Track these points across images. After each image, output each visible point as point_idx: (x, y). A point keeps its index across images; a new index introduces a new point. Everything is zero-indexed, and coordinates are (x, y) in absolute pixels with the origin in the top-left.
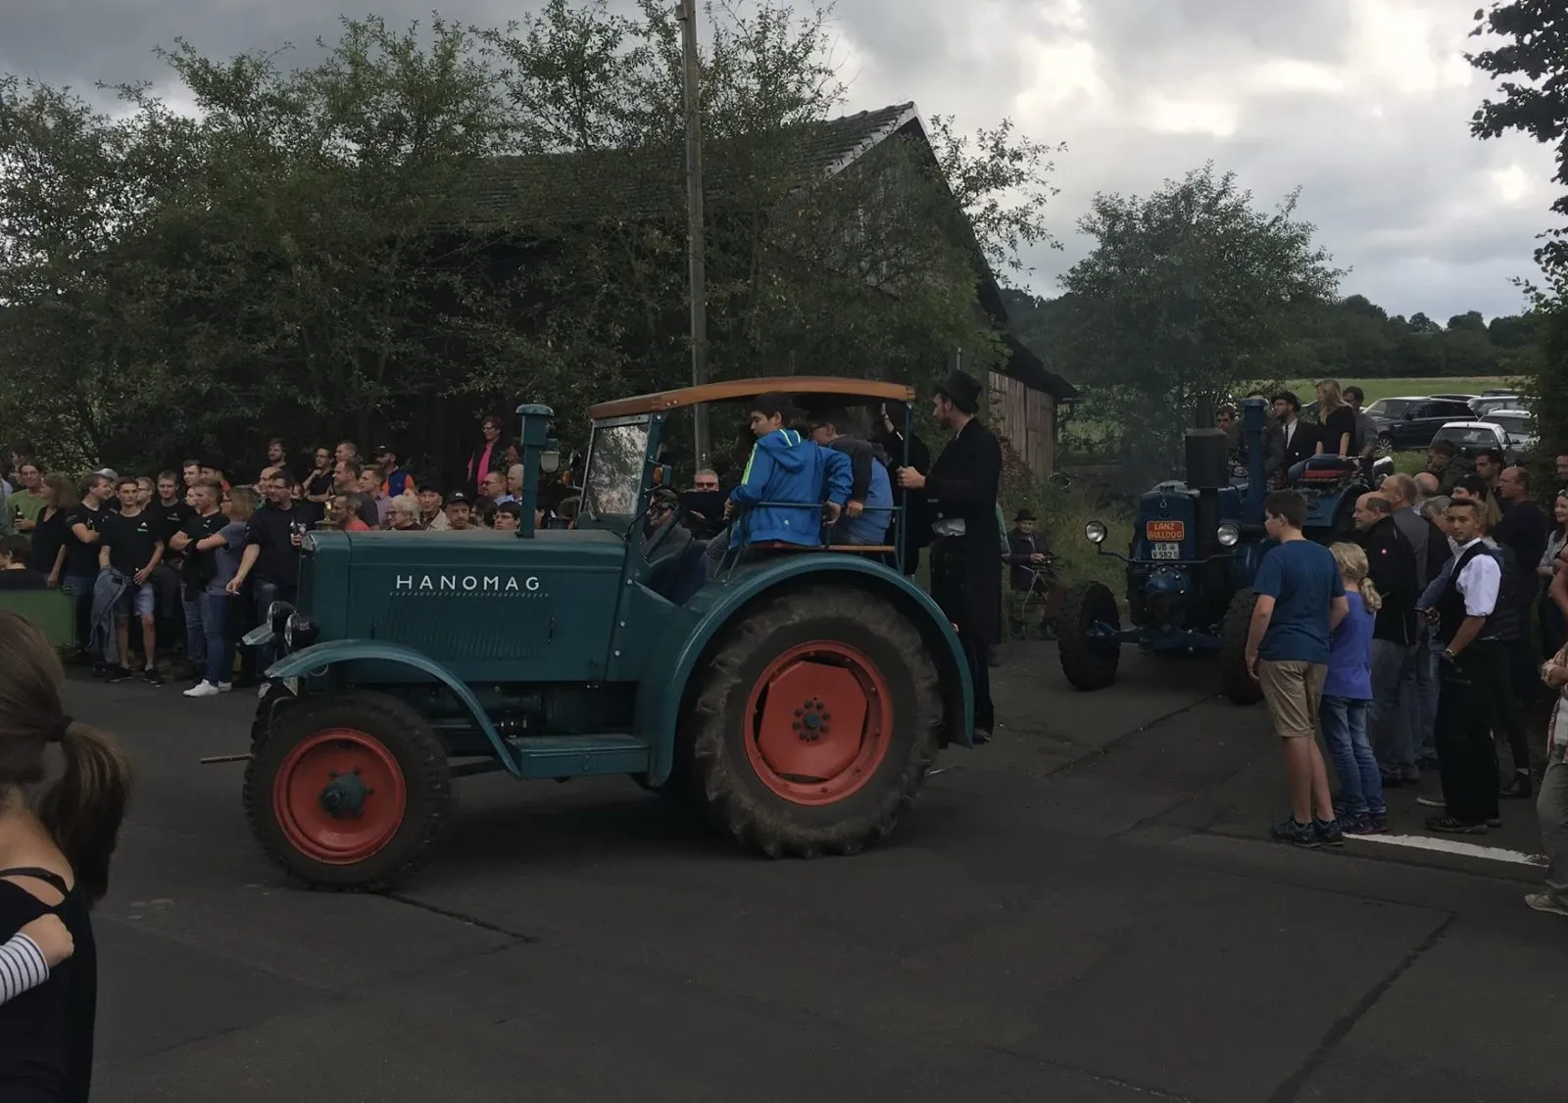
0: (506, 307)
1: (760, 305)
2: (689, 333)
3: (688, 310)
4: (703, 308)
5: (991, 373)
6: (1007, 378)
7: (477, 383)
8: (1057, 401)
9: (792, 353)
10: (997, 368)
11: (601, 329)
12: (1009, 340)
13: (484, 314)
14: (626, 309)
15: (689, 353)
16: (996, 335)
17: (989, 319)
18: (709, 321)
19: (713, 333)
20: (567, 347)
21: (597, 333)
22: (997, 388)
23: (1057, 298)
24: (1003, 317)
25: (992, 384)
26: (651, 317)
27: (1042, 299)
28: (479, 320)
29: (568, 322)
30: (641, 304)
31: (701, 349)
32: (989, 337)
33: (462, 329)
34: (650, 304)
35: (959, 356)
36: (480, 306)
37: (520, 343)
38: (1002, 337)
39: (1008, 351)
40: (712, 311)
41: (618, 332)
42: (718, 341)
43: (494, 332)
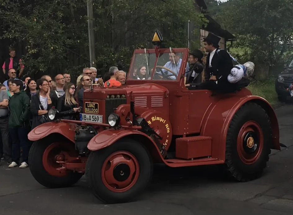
0: (18, 6)
1: (114, 3)
2: (87, 15)
3: (86, 7)
4: (92, 6)
5: (201, 30)
6: (207, 32)
7: (8, 34)
8: (226, 40)
9: (126, 23)
10: (203, 28)
11: (54, 14)
12: (207, 17)
13: (9, 9)
14: (63, 7)
15: (87, 24)
16: (202, 15)
17: (200, 8)
18: (94, 10)
19: (95, 15)
20: (42, 21)
21: (53, 16)
22: (203, 35)
23: (226, 1)
24: (205, 7)
25: (202, 35)
26: (72, 10)
27: (221, 2)
28: (8, 11)
29: (42, 12)
30: (69, 4)
31: (92, 22)
32: (199, 16)
33: (2, 15)
34: (72, 4)
35: (189, 24)
36: (8, 6)
37: (24, 21)
38: (204, 15)
39: (208, 21)
40: (95, 8)
41: (61, 15)
42: (98, 18)
43: (13, 16)
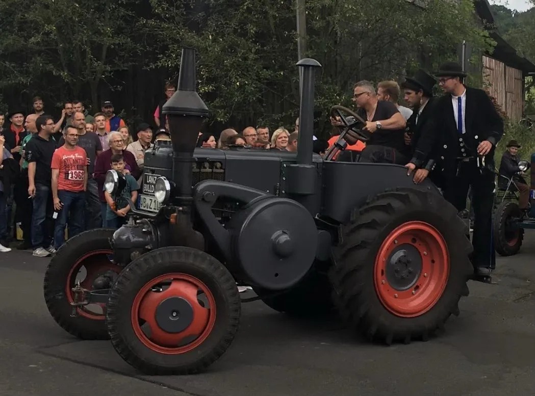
0: (183, 14)
1: (340, 12)
2: (296, 30)
3: (295, 17)
4: (305, 15)
5: (484, 57)
6: (494, 60)
7: (166, 61)
8: (525, 75)
9: (360, 44)
10: (487, 54)
11: (241, 28)
12: (494, 36)
13: (168, 19)
14: (256, 16)
15: (296, 44)
16: (486, 33)
17: (483, 21)
18: (307, 23)
19: (310, 31)
20: (221, 40)
21: (239, 31)
22: (488, 66)
23: (526, 11)
24: (491, 20)
25: (485, 65)
26: (272, 21)
27: (517, 11)
28: (165, 22)
29: (222, 24)
30: (266, 12)
31: (303, 41)
32: (482, 34)
33: (155, 28)
34: (271, 12)
35: (464, 46)
36: (167, 14)
37: (191, 38)
38: (490, 34)
39: (495, 43)
40: (309, 19)
41: (252, 29)
42: (314, 36)
43: (174, 30)
